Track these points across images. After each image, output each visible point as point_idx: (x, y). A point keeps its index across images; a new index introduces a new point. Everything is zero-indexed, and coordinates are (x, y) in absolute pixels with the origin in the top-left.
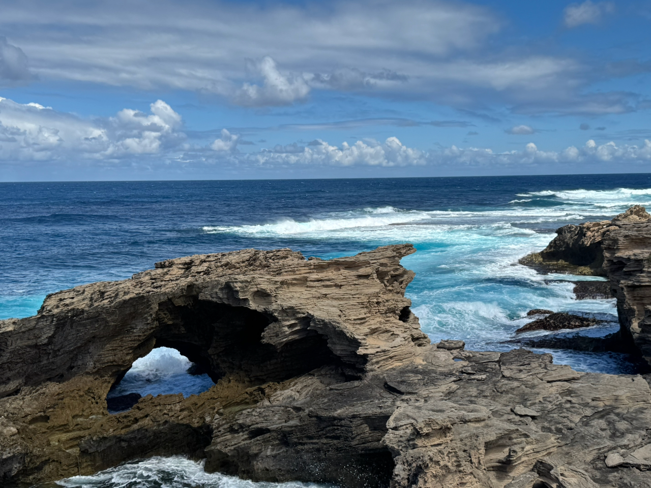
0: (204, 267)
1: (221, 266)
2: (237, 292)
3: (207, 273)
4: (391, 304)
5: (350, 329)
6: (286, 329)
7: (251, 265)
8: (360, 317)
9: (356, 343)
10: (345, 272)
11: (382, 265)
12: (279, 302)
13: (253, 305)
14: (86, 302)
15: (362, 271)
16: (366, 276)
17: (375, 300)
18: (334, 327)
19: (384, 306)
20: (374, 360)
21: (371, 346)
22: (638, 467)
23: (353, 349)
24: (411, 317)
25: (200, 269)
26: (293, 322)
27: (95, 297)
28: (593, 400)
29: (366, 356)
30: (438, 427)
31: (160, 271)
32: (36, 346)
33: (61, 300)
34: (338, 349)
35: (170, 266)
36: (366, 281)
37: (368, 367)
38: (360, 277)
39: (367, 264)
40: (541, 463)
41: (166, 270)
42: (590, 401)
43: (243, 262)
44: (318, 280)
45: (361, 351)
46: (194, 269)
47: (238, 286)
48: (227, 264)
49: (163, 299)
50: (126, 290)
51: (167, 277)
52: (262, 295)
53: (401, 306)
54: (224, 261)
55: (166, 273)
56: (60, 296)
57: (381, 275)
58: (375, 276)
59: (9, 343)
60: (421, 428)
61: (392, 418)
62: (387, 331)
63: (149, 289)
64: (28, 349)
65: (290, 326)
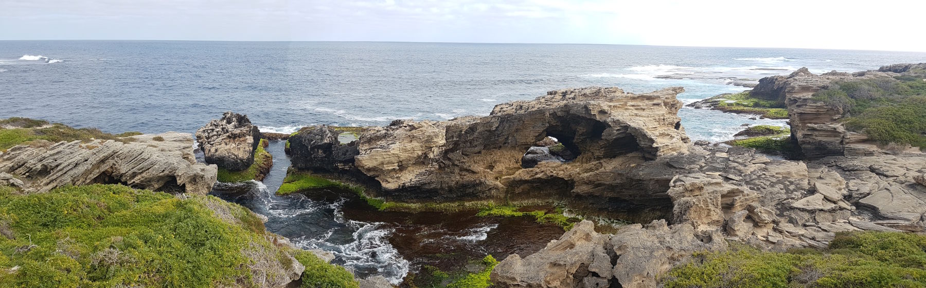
0: (572, 95)
1: (581, 95)
2: (590, 110)
3: (574, 98)
4: (670, 120)
5: (649, 133)
6: (615, 131)
7: (597, 95)
8: (654, 127)
9: (652, 141)
10: (647, 102)
11: (666, 98)
12: (612, 117)
13: (598, 118)
14: (513, 110)
15: (655, 102)
16: (658, 105)
17: (662, 118)
18: (641, 132)
19: (667, 121)
20: (662, 150)
21: (659, 142)
22: (799, 209)
23: (650, 144)
24: (681, 127)
25: (571, 96)
26: (619, 128)
27: (518, 108)
28: (777, 174)
29: (657, 148)
30: (697, 187)
31: (549, 96)
32: (490, 131)
33: (502, 108)
34: (643, 144)
35: (555, 94)
36: (657, 107)
37: (658, 153)
38: (654, 104)
39: (658, 97)
40: (750, 206)
41: (553, 96)
42: (775, 174)
43: (593, 94)
44: (633, 106)
45: (655, 145)
46: (567, 96)
47: (591, 107)
48: (585, 94)
49: (551, 111)
50: (533, 106)
51: (553, 100)
52: (603, 112)
53: (676, 121)
54: (583, 93)
55: (553, 98)
56: (502, 106)
57: (666, 104)
58: (663, 104)
59: (478, 128)
60: (688, 187)
61: (672, 181)
62: (668, 135)
63: (544, 106)
64: (486, 132)
65: (618, 130)
